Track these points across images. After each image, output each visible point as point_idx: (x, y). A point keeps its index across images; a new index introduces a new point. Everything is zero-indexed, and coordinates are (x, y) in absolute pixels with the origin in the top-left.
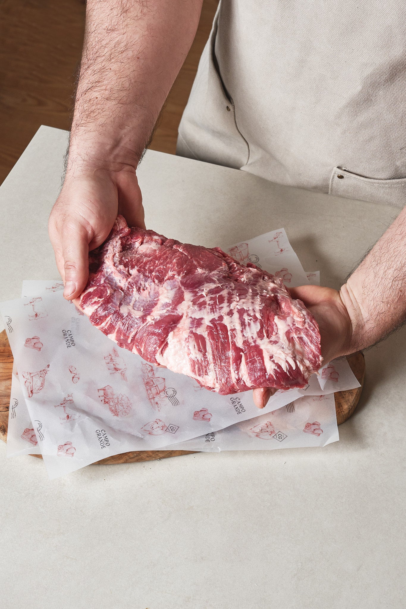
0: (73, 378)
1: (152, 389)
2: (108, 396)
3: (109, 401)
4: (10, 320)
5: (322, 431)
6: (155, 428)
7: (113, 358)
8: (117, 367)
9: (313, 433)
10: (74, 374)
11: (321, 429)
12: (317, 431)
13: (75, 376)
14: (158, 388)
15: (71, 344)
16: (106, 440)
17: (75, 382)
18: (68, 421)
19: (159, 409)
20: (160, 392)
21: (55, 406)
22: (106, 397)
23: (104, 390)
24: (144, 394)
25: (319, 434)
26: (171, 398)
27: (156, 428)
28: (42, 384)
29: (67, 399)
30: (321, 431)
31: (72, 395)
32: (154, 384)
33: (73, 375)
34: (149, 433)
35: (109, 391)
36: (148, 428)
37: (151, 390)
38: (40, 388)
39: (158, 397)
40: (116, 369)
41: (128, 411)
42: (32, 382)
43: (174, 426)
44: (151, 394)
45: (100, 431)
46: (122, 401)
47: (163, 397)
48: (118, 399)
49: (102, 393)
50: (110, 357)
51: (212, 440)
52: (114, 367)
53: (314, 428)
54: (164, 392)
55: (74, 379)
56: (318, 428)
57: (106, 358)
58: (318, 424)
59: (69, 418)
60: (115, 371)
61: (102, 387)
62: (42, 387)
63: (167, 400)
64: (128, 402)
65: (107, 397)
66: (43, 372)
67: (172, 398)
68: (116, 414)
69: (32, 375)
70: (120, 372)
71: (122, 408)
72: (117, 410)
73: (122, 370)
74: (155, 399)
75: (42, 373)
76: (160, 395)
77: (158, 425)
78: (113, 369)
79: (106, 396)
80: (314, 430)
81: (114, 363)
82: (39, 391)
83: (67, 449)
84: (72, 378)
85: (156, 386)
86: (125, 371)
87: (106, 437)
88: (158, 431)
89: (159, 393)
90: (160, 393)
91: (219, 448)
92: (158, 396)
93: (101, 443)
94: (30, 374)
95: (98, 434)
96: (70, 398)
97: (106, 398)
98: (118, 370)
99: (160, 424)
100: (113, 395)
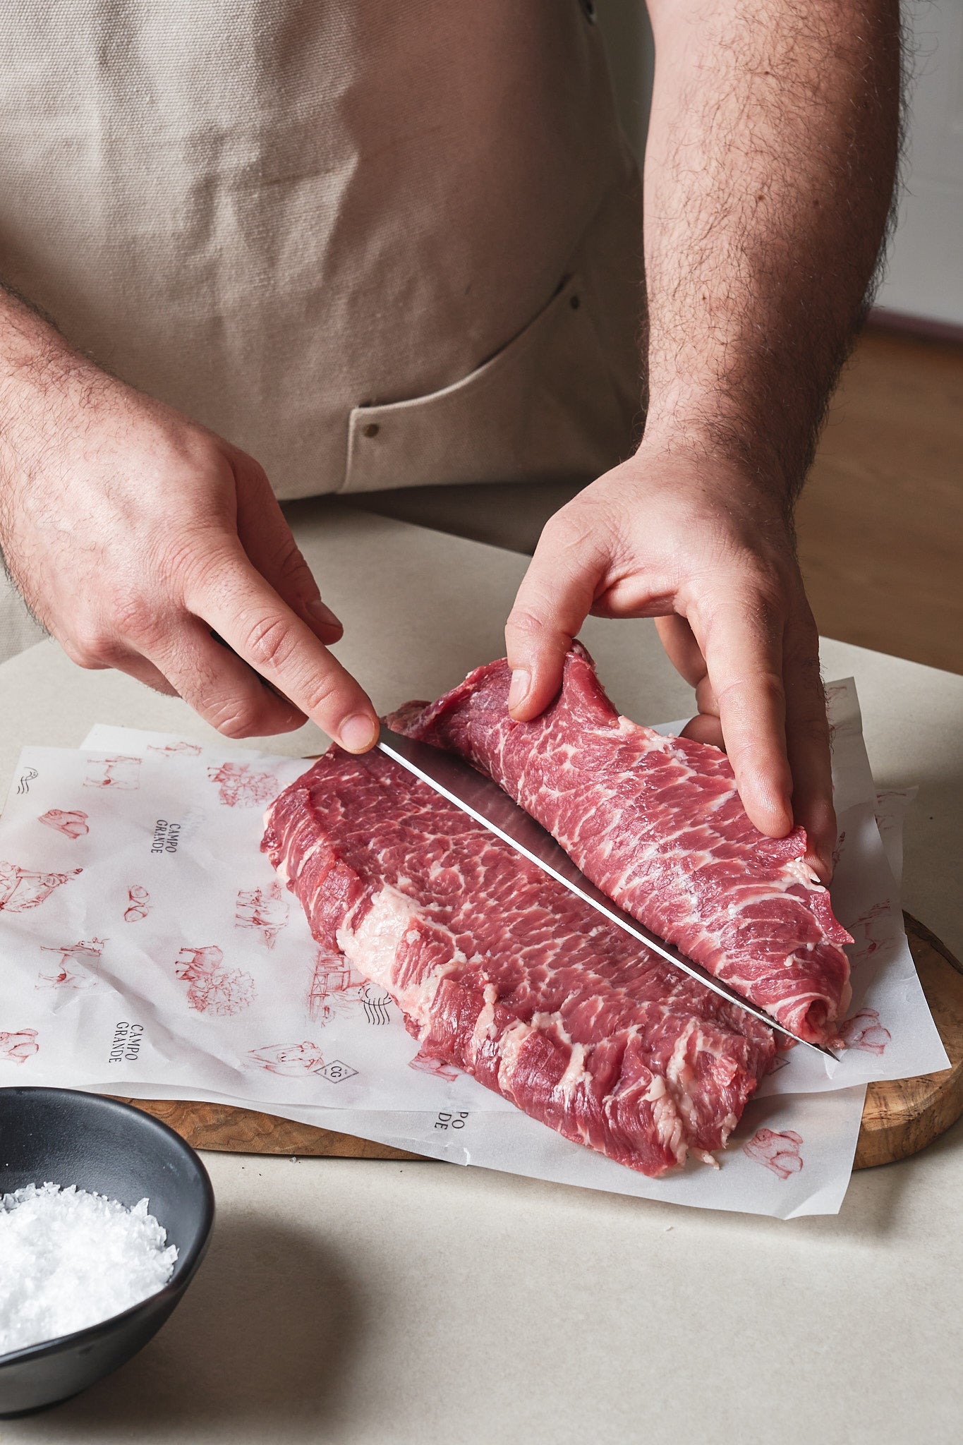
0: (130, 910)
1: (331, 975)
2: (201, 966)
3: (199, 977)
4: (34, 775)
5: (802, 1165)
6: (291, 1059)
7: (262, 899)
8: (263, 917)
9: (772, 1164)
10: (137, 904)
11: (801, 1155)
12: (787, 1158)
13: (138, 908)
14: (349, 977)
15: (164, 847)
16: (135, 1047)
17: (129, 919)
18: (57, 985)
19: (326, 1021)
20: (348, 987)
21: (43, 948)
22: (195, 968)
23: (198, 952)
24: (305, 983)
25: (789, 1173)
26: (372, 1007)
27: (293, 1060)
28: (38, 898)
29: (85, 946)
30: (799, 1164)
31: (106, 942)
32: (342, 966)
33: (133, 904)
34: (267, 1067)
35: (209, 958)
36: (271, 1056)
37: (326, 976)
38: (28, 905)
39: (338, 997)
40: (257, 921)
41: (236, 1009)
42: (14, 887)
43: (344, 1068)
44: (323, 986)
45: (130, 1027)
46: (233, 985)
47: (353, 998)
48: (225, 977)
49: (189, 957)
50: (256, 895)
51: (457, 1124)
52: (255, 915)
53: (780, 1149)
54: (360, 987)
55: (130, 913)
56: (791, 1149)
57: (242, 895)
58: (795, 1138)
59: (64, 981)
60: (251, 923)
61: (198, 946)
62: (34, 904)
63: (359, 1009)
64: (247, 990)
65: (198, 969)
66: (54, 880)
67: (377, 1007)
68: (199, 1006)
69: (21, 874)
70: (263, 927)
71: (225, 998)
72: (207, 999)
73: (272, 926)
74: (326, 998)
75: (52, 878)
76: (345, 992)
77: (300, 1055)
78: (249, 919)
79: (196, 966)
80: (778, 1154)
81: (259, 909)
82: (20, 909)
83: (17, 1044)
84: (127, 910)
85: (344, 972)
86: (280, 929)
87: (137, 1043)
88: (294, 1067)
89: (345, 987)
90: (348, 990)
91: (468, 1153)
92: (340, 993)
93: (114, 1050)
94: (20, 870)
95: (121, 1030)
96: (96, 946)
97: (193, 968)
98: (260, 924)
99: (310, 1054)
100: (215, 965)
